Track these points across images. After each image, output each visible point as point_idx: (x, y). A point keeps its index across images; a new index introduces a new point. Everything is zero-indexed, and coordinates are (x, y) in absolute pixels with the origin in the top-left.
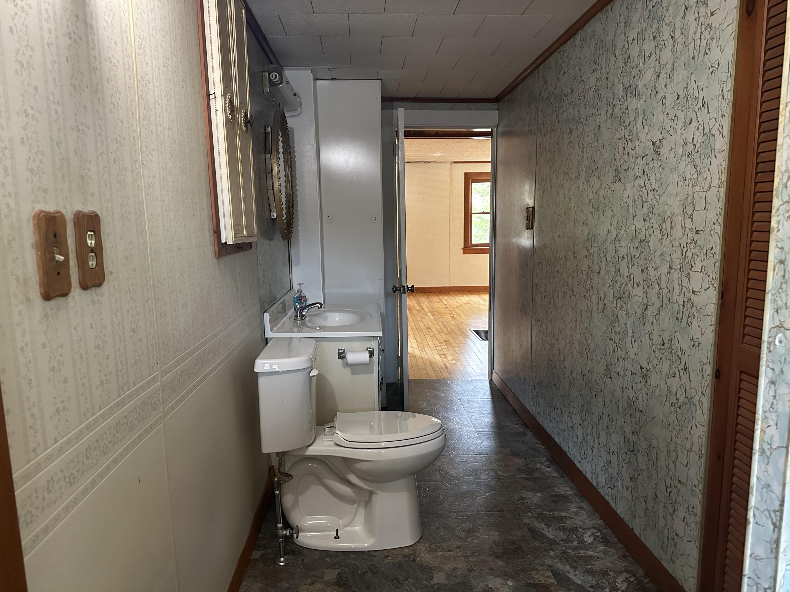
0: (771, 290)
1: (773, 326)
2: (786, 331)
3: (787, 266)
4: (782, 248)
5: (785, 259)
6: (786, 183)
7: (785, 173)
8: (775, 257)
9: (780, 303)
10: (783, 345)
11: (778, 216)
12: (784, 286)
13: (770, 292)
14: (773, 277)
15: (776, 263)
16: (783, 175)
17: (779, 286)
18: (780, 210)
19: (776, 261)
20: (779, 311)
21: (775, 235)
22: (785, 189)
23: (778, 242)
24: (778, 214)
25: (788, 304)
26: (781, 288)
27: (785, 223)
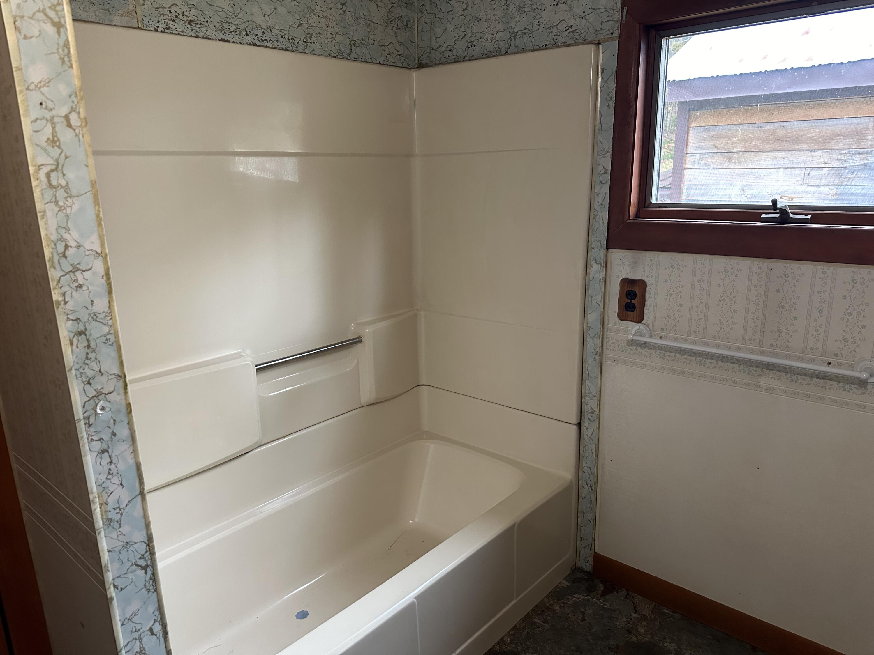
0: (73, 365)
1: (88, 399)
2: (107, 396)
3: (90, 335)
4: (77, 320)
5: (86, 329)
6: (64, 252)
7: (60, 242)
8: (68, 331)
9: (90, 373)
10: (107, 409)
11: (61, 288)
12: (92, 356)
13: (73, 368)
14: (72, 352)
15: (72, 337)
16: (55, 244)
17: (85, 357)
18: (61, 281)
19: (72, 335)
20: (91, 381)
21: (62, 308)
22: (64, 259)
23: (68, 314)
24: (60, 286)
25: (102, 371)
26: (87, 358)
27: (74, 293)
